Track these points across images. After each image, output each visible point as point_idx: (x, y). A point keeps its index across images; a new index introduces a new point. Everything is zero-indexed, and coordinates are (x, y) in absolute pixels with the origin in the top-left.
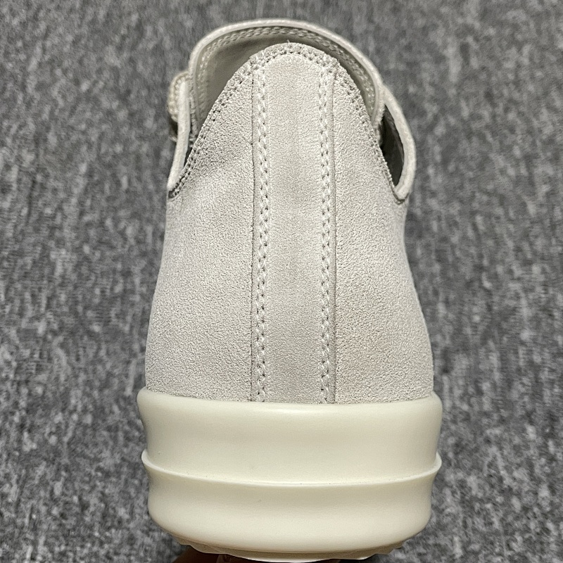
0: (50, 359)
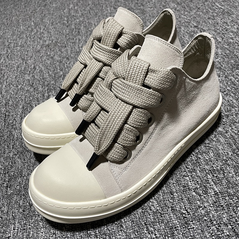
0: (15, 163)
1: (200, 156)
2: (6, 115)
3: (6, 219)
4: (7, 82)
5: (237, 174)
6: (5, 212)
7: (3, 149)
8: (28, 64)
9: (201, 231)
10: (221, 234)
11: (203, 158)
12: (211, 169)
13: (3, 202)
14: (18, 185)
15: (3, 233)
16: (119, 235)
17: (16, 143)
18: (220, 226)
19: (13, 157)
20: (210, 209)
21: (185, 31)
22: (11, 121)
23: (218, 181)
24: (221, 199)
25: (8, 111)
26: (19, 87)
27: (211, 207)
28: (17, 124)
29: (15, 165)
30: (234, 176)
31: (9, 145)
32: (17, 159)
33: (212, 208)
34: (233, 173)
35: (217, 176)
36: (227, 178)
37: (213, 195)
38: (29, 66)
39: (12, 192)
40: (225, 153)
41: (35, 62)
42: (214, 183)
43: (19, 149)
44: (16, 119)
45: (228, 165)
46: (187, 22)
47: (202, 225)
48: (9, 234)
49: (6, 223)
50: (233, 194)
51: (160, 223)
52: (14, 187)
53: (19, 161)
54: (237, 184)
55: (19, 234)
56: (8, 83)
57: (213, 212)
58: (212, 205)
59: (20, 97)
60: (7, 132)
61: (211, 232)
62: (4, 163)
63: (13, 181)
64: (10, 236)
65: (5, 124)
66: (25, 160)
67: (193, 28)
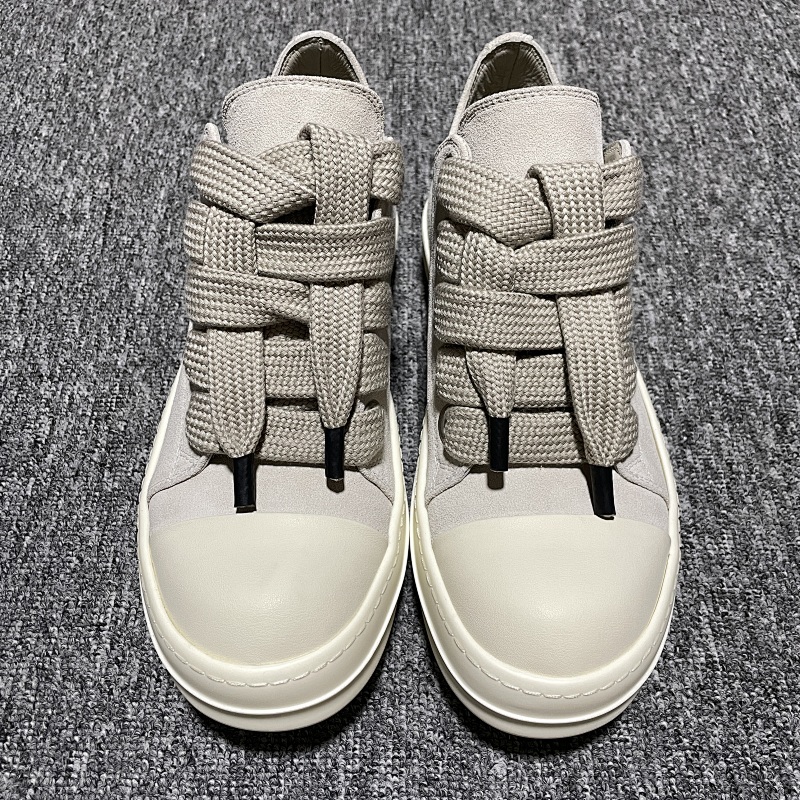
1: (694, 540)
2: (109, 211)
3: (96, 568)
4: (117, 77)
5: (783, 624)
6: (90, 544)
7: (96, 332)
8: (197, 26)
9: (646, 754)
10: (696, 778)
11: (701, 548)
12: (714, 589)
13: (87, 512)
14: (136, 471)
15: (83, 607)
16: (420, 704)
17: (138, 322)
18: (697, 756)
19: (125, 371)
20: (682, 703)
21: (756, 79)
22: (125, 238)
23: (725, 628)
24: (719, 681)
25: (120, 196)
26: (161, 113)
27: (688, 697)
28: (148, 257)
29: (130, 400)
30: (774, 627)
31: (114, 323)
32: (141, 384)
33: (690, 700)
34: (773, 618)
35: (727, 614)
36: (752, 627)
37: (702, 664)
38: (202, 38)
39: (116, 485)
40: (766, 550)
41: (222, 25)
42: (713, 630)
43: (147, 350)
44: (143, 234)
45: (764, 589)
46: (771, 46)
47: (650, 740)
48: (102, 617)
49: (95, 579)
50: (755, 676)
52: (126, 472)
53: (144, 389)
54: (774, 653)
55: (131, 624)
56: (121, 84)
57: (688, 712)
58: (690, 693)
59: (161, 152)
60: (110, 276)
61: (671, 765)
62: (95, 382)
63: (123, 453)
64: (105, 624)
65: (104, 243)
66: (164, 394)
67: (785, 77)
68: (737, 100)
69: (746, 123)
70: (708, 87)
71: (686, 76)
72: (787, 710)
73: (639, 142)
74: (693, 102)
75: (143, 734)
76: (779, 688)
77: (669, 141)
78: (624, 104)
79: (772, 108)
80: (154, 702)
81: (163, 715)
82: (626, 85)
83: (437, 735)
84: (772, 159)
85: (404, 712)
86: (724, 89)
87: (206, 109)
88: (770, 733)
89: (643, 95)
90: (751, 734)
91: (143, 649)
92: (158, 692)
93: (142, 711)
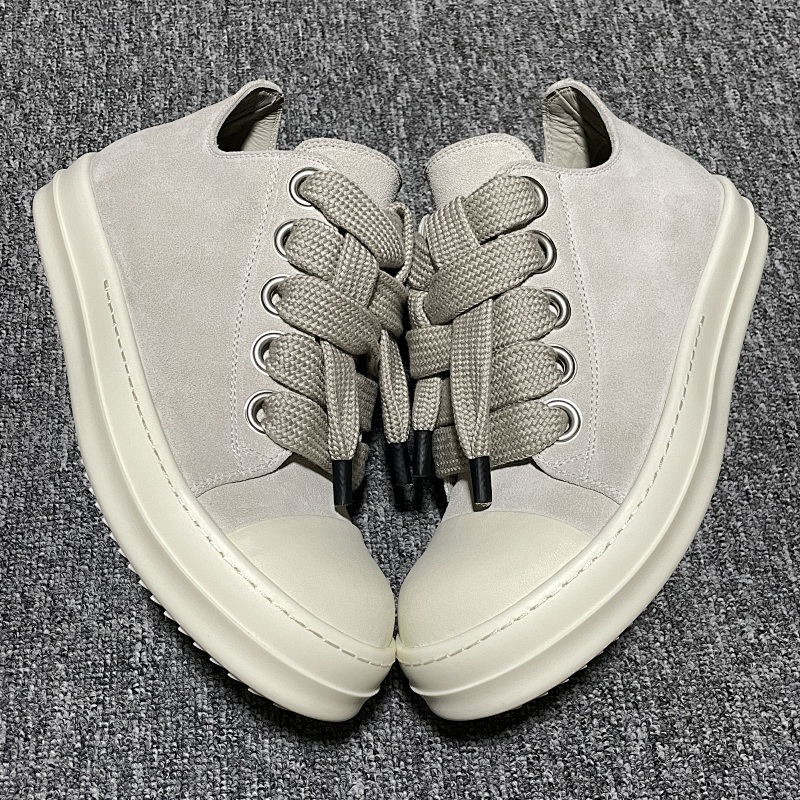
9: (491, 761)
10: (536, 779)
18: (538, 759)
21: (632, 10)
47: (496, 748)
51: (394, 723)
61: (514, 769)
67: (662, 4)
68: (609, 38)
69: (617, 67)
70: (578, 23)
71: (555, 10)
72: (621, 708)
73: (501, 99)
74: (561, 43)
75: (17, 792)
76: (615, 688)
77: (534, 97)
78: (485, 50)
79: (646, 46)
80: (25, 760)
81: (35, 771)
82: (489, 25)
83: (298, 764)
84: (642, 113)
85: (267, 746)
86: (595, 24)
87: (14, 79)
88: (604, 731)
89: (506, 38)
90: (587, 734)
91: (8, 710)
92: (27, 751)
93: (14, 771)
